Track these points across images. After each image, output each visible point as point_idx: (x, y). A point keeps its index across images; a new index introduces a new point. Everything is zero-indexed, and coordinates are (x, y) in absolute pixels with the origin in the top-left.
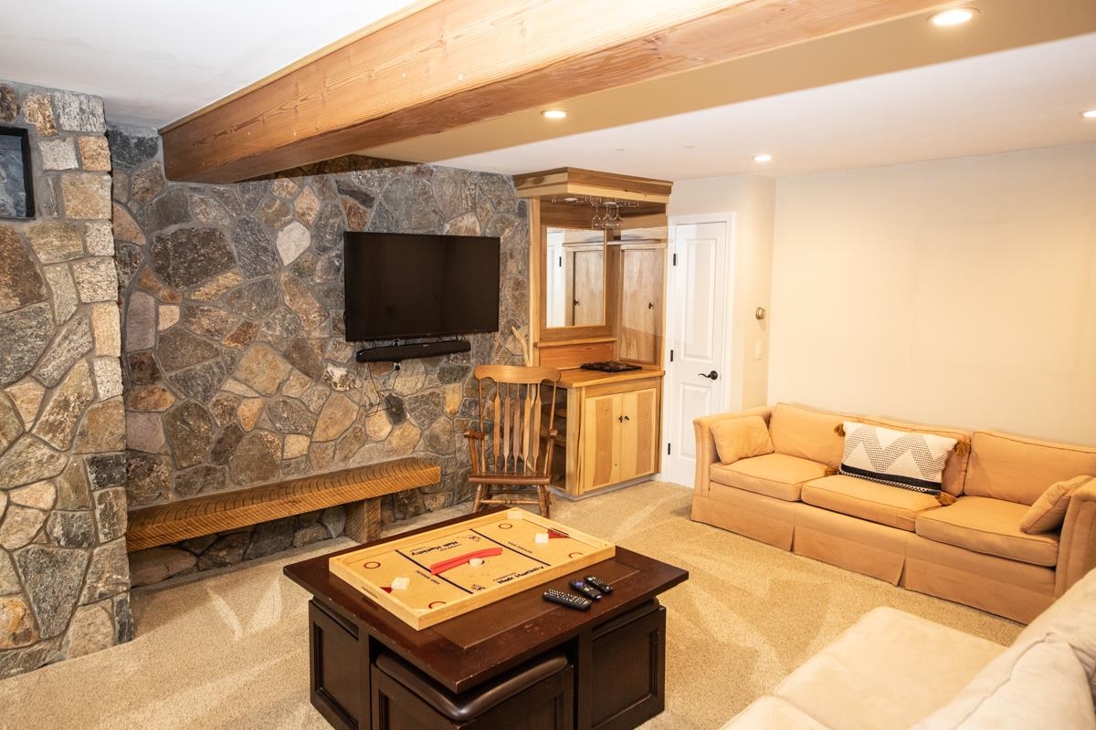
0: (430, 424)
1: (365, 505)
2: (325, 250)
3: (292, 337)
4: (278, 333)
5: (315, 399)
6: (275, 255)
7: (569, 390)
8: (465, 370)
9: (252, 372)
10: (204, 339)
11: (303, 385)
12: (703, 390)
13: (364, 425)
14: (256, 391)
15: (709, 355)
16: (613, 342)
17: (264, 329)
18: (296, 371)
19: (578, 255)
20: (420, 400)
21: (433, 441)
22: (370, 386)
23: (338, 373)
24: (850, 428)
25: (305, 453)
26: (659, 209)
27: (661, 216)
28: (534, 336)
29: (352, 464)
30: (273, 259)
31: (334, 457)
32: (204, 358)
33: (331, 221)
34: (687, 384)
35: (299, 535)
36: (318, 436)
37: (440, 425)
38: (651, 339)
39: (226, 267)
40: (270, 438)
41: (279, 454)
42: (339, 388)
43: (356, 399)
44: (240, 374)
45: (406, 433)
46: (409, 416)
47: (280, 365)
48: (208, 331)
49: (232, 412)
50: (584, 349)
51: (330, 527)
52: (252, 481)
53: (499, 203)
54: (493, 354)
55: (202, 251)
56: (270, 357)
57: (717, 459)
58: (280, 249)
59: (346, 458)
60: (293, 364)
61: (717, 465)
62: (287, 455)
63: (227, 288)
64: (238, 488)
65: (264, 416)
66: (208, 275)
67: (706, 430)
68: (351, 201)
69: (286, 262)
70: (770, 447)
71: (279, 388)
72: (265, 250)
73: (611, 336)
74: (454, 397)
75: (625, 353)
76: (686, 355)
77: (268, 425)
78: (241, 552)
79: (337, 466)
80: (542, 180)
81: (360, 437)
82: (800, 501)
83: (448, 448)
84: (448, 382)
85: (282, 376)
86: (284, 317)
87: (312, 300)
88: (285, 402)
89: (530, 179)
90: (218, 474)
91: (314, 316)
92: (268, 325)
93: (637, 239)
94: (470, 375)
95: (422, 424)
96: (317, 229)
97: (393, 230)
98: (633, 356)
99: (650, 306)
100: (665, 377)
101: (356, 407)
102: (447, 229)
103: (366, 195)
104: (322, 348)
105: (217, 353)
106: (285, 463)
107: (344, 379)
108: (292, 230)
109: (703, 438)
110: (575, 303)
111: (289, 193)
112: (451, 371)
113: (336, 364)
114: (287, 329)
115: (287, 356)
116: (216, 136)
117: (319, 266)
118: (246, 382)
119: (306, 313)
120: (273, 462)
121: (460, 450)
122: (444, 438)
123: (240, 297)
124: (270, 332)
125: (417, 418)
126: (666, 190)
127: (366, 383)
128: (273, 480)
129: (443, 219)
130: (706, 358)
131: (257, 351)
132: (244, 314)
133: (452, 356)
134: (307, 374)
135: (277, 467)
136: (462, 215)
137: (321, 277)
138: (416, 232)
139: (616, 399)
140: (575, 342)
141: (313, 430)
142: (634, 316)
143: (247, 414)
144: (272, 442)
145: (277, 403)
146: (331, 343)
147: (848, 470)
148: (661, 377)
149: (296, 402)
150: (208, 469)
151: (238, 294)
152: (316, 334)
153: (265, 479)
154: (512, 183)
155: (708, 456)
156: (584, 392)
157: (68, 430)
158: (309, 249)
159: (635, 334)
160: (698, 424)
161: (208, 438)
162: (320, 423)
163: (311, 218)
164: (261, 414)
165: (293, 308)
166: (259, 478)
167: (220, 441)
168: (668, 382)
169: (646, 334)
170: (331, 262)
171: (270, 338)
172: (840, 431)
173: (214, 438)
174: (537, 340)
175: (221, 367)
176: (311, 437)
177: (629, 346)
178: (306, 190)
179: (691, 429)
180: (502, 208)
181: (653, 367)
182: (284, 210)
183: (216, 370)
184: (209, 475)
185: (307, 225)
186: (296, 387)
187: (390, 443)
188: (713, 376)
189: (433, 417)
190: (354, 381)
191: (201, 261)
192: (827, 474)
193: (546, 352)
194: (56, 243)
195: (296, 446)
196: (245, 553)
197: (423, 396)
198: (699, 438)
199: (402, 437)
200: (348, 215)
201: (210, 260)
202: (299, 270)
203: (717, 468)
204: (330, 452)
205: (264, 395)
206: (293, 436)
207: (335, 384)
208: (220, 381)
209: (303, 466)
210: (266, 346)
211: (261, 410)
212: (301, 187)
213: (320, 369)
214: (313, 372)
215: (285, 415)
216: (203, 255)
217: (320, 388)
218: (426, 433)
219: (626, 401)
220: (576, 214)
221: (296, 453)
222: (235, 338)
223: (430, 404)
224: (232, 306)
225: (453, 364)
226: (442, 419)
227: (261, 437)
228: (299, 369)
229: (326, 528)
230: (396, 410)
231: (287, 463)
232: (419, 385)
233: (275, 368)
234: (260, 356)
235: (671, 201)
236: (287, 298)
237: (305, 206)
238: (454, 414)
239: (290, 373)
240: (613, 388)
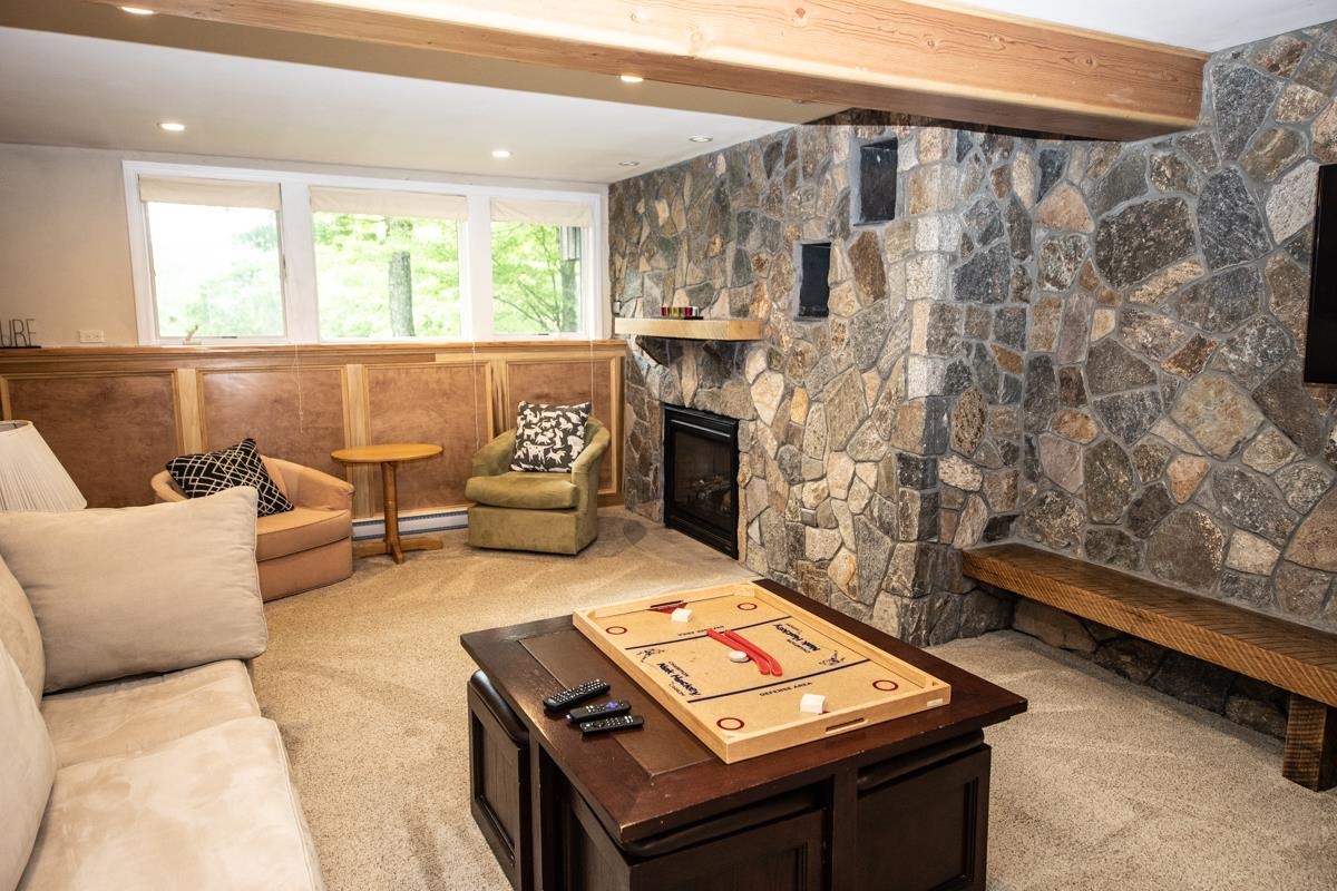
3: (1269, 370)
4: (1246, 359)
5: (1299, 484)
6: (1259, 225)
9: (1195, 415)
10: (1139, 357)
11: (1280, 456)
14: (1201, 448)
17: (1224, 350)
18: (1271, 429)
25: (1267, 572)
30: (1256, 233)
31: (1324, 603)
32: (1134, 383)
35: (1235, 703)
36: (1297, 552)
39: (1181, 253)
40: (1210, 524)
41: (1219, 555)
44: (1180, 417)
47: (1244, 413)
48: (1144, 346)
49: (1158, 467)
52: (1173, 577)
55: (1152, 234)
56: (1228, 396)
58: (1271, 215)
60: (1265, 413)
62: (1234, 562)
63: (1177, 284)
64: (1154, 580)
65: (1207, 486)
66: (1154, 266)
69: (1278, 239)
71: (1236, 450)
72: (1245, 219)
77: (1211, 504)
78: (1149, 673)
85: (1244, 432)
86: (1262, 332)
88: (1242, 475)
90: (1132, 548)
92: (1231, 344)
105: (1153, 380)
106: (1229, 573)
108: (1297, 178)
114: (1264, 355)
115: (1257, 399)
118: (1186, 428)
120: (1208, 564)
123: (1194, 299)
124: (1233, 356)
128: (1206, 592)
131: (1208, 384)
132: (1197, 324)
134: (1292, 437)
135: (1214, 574)
141: (1288, 538)
143: (1182, 477)
144: (1211, 532)
145: (1229, 473)
149: (1263, 480)
150: (1122, 536)
151: (1194, 293)
153: (1193, 584)
157: (889, 421)
161: (1128, 496)
162: (1304, 532)
164: (1202, 483)
165: (1283, 318)
166: (1183, 578)
167: (1138, 503)
171: (1232, 366)
173: (1134, 496)
175: (1156, 400)
176: (1284, 548)
182: (1290, 144)
183: (1148, 403)
184: (1122, 544)
186: (1268, 455)
191: (1148, 248)
195: (1251, 553)
196: (1153, 675)
201: (1160, 244)
204: (1317, 591)
205: (1211, 455)
206: (1248, 536)
208: (1152, 419)
209: (1258, 593)
210: (1225, 378)
211: (1203, 477)
213: (1317, 432)
215: (1238, 496)
216: (1153, 239)
217: (1314, 467)
221: (1249, 566)
222: (1179, 361)
224: (1180, 311)
227: (1196, 519)
228: (1278, 426)
231: (1233, 578)
233: (1235, 415)
234: (1212, 393)
236: (1273, 299)
237: (1333, 128)
239: (1260, 428)
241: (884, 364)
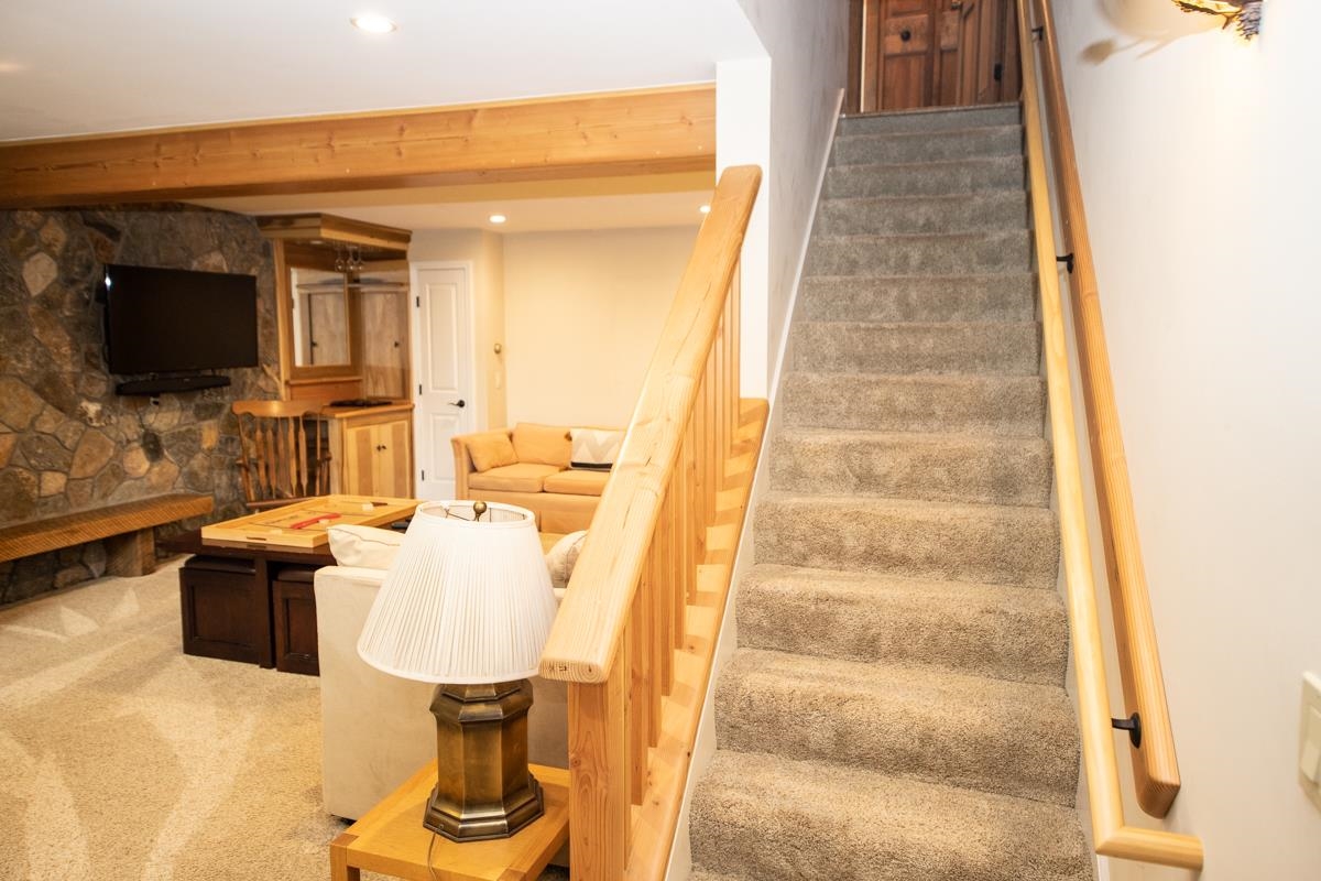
0: (188, 461)
1: (139, 537)
2: (73, 282)
3: (43, 371)
4: (28, 367)
5: (70, 434)
6: (22, 285)
7: (330, 422)
8: (220, 407)
9: (4, 406)
11: (57, 421)
12: (452, 418)
13: (121, 462)
14: (9, 427)
15: (456, 385)
16: (359, 381)
17: (14, 362)
18: (49, 407)
19: (314, 297)
20: (178, 437)
21: (192, 477)
22: (127, 425)
23: (93, 408)
24: (575, 434)
25: (62, 490)
26: (400, 256)
27: (402, 262)
28: (284, 374)
29: (111, 502)
30: (21, 289)
31: (92, 495)
33: (79, 253)
34: (439, 414)
35: (60, 576)
36: (75, 473)
37: (198, 462)
38: (398, 374)
40: (26, 474)
41: (36, 492)
42: (95, 424)
43: (112, 435)
45: (165, 470)
46: (166, 453)
47: (32, 399)
50: (332, 387)
51: (92, 567)
52: (9, 519)
53: (244, 242)
54: (246, 391)
56: (21, 391)
57: (474, 469)
58: (27, 280)
59: (105, 496)
60: (46, 399)
61: (475, 474)
62: (44, 492)
65: (18, 452)
67: (463, 446)
68: (98, 234)
69: (35, 292)
70: (514, 459)
71: (32, 424)
72: (11, 279)
73: (356, 374)
74: (210, 434)
75: (370, 390)
76: (434, 388)
77: (22, 462)
79: (97, 504)
80: (292, 223)
81: (119, 474)
82: (544, 491)
83: (207, 484)
84: (204, 419)
85: (35, 411)
86: (34, 350)
87: (62, 332)
88: (39, 438)
89: (278, 221)
91: (65, 350)
92: (18, 359)
93: (378, 282)
94: (226, 411)
95: (180, 461)
96: (64, 261)
97: (141, 264)
98: (381, 393)
99: (396, 345)
100: (416, 411)
101: (113, 444)
102: (195, 266)
103: (113, 228)
104: (75, 382)
106: (43, 501)
107: (100, 415)
108: (38, 260)
109: (461, 454)
110: (313, 344)
111: (35, 224)
112: (206, 408)
113: (91, 400)
114: (38, 363)
115: (38, 390)
117: (68, 298)
119: (57, 346)
120: (29, 501)
121: (219, 486)
122: (203, 474)
124: (20, 365)
125: (173, 454)
126: (405, 237)
127: (122, 419)
128: (29, 520)
129: (191, 256)
130: (453, 389)
131: (8, 385)
133: (207, 392)
134: (61, 410)
135: (34, 505)
136: (209, 252)
137: (69, 310)
138: (164, 267)
139: (374, 430)
140: (325, 380)
141: (70, 466)
142: (379, 354)
143: (1, 450)
144: (28, 479)
145: (31, 439)
146: (84, 377)
147: (575, 465)
148: (411, 410)
149: (50, 437)
152: (68, 368)
153: (22, 517)
154: (255, 224)
155: (466, 468)
156: (345, 423)
158: (56, 281)
159: (382, 372)
160: (456, 442)
162: (77, 460)
163: (58, 249)
164: (14, 450)
165: (43, 341)
166: (15, 517)
168: (418, 415)
169: (393, 368)
170: (80, 294)
171: (20, 372)
172: (569, 437)
174: (288, 377)
176: (66, 473)
177: (376, 383)
178: (51, 221)
179: (450, 448)
180: (247, 248)
181: (404, 401)
182: (30, 239)
185: (53, 255)
186: (50, 422)
187: (149, 479)
188: (461, 404)
189: (191, 454)
190: (109, 417)
192: (561, 471)
193: (296, 390)
195: (53, 483)
197: (179, 432)
198: (457, 453)
199: (161, 474)
200: (96, 248)
202: (48, 302)
203: (474, 477)
204: (88, 490)
205: (17, 431)
206: (49, 473)
207: (91, 419)
209: (60, 504)
210: (17, 380)
211: (14, 446)
212: (47, 217)
213: (75, 404)
214: (67, 408)
215: (40, 451)
217: (75, 423)
218: (185, 470)
219: (382, 432)
220: (322, 257)
221: (54, 491)
223: (187, 442)
225: (208, 400)
226: (200, 456)
227: (15, 475)
228: (53, 405)
229: (87, 568)
230: (153, 446)
231: (44, 501)
232: (176, 422)
233: (27, 402)
234: (10, 390)
235: (412, 249)
236: (36, 330)
237: (51, 237)
238: (210, 450)
239: (43, 409)
240: (372, 419)
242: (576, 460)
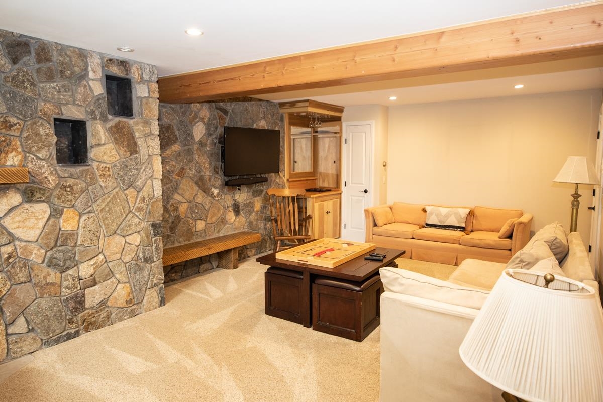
0: (249, 216)
1: (233, 251)
2: (210, 135)
3: (199, 175)
4: (194, 173)
5: (207, 203)
6: (193, 137)
7: (308, 199)
8: (262, 191)
9: (184, 191)
10: (167, 175)
11: (203, 197)
12: (361, 198)
13: (225, 216)
14: (186, 200)
15: (364, 183)
16: (315, 179)
17: (189, 171)
18: (200, 191)
20: (247, 205)
21: (251, 223)
22: (228, 199)
23: (216, 192)
24: (428, 209)
25: (204, 228)
26: (339, 119)
27: (339, 122)
29: (221, 234)
30: (192, 139)
31: (214, 231)
32: (167, 184)
33: (213, 121)
34: (354, 196)
35: (202, 267)
36: (209, 221)
37: (253, 217)
38: (335, 177)
39: (175, 142)
40: (191, 221)
41: (194, 229)
42: (216, 199)
43: (222, 204)
44: (180, 192)
45: (240, 220)
46: (241, 212)
47: (195, 187)
48: (169, 171)
49: (176, 209)
50: (305, 182)
51: (213, 263)
52: (185, 241)
53: (274, 115)
54: (272, 184)
55: (166, 134)
56: (191, 184)
57: (375, 225)
58: (194, 134)
59: (218, 231)
60: (199, 187)
61: (375, 227)
62: (197, 229)
63: (175, 151)
64: (180, 245)
65: (189, 211)
66: (168, 145)
67: (370, 213)
68: (220, 113)
69: (197, 139)
70: (393, 221)
71: (194, 199)
72: (189, 134)
73: (314, 176)
74: (258, 204)
75: (320, 184)
76: (352, 183)
77: (190, 216)
78: (180, 275)
79: (215, 235)
80: (295, 105)
81: (223, 221)
82: (413, 238)
83: (256, 227)
84: (256, 197)
85: (195, 193)
86: (196, 165)
87: (206, 158)
88: (196, 205)
89: (288, 104)
90: (172, 238)
91: (207, 165)
92: (190, 169)
93: (327, 132)
94: (264, 193)
95: (246, 216)
96: (208, 126)
97: (235, 126)
98: (326, 185)
99: (334, 162)
100: (343, 194)
101: (222, 207)
102: (255, 126)
103: (226, 110)
104: (210, 180)
105: (171, 181)
106: (197, 233)
107: (218, 194)
108: (199, 125)
109: (369, 217)
111: (198, 109)
112: (257, 191)
113: (215, 188)
114: (197, 171)
115: (197, 183)
116: (200, 84)
117: (208, 142)
118: (182, 195)
119: (204, 164)
120: (192, 233)
121: (260, 228)
122: (255, 223)
123: (180, 156)
124: (191, 172)
125: (244, 213)
126: (341, 110)
127: (226, 196)
128: (192, 241)
129: (254, 122)
130: (362, 184)
131: (186, 181)
132: (182, 164)
133: (257, 185)
134: (204, 192)
135: (194, 235)
136: (260, 120)
137: (209, 148)
138: (244, 127)
139: (325, 203)
140: (302, 179)
141: (206, 217)
142: (326, 166)
143: (183, 210)
144: (191, 223)
145: (193, 205)
146: (213, 178)
147: (428, 225)
148: (341, 194)
149: (200, 205)
150: (168, 235)
151: (179, 155)
152: (208, 173)
153: (189, 240)
154: (278, 106)
155: (372, 224)
156: (314, 200)
157: (144, 211)
158: (204, 134)
159: (327, 175)
160: (366, 211)
161: (168, 221)
162: (209, 215)
163: (206, 120)
164: (187, 210)
165: (199, 161)
166: (187, 240)
167: (173, 222)
168: (344, 197)
169: (332, 174)
170: (213, 141)
171: (191, 175)
172: (424, 210)
173: (170, 221)
174: (288, 178)
175: (172, 188)
176: (206, 221)
177: (323, 181)
178: (204, 107)
179: (363, 212)
180: (275, 117)
181: (337, 189)
182: (196, 116)
183: (171, 189)
184: (168, 238)
185: (204, 122)
186: (200, 198)
187: (235, 224)
188: (366, 192)
189: (250, 212)
190: (221, 196)
191: (166, 139)
192: (420, 228)
193: (291, 183)
194: (142, 129)
195: (201, 225)
196: (182, 275)
197: (247, 203)
198: (367, 217)
199: (239, 222)
200: (219, 119)
201: (169, 138)
202: (202, 144)
203: (376, 229)
204: (213, 228)
205: (189, 202)
206: (199, 221)
207: (215, 197)
208: (172, 194)
209: (203, 235)
210: (189, 179)
211: (188, 208)
212: (202, 106)
213: (209, 190)
214: (206, 191)
215: (196, 211)
216: (167, 136)
217: (209, 198)
218: (248, 220)
219: (328, 205)
220: (304, 120)
221: (201, 229)
222: (178, 175)
223: (249, 205)
224: (177, 159)
225: (257, 188)
226: (254, 214)
227: (187, 221)
228: (201, 190)
229: (211, 264)
230: (237, 209)
232: (245, 198)
233: (192, 189)
234: (187, 183)
235: (344, 115)
236: (197, 156)
237: (203, 115)
238: (258, 211)
239: (198, 191)
240: (324, 198)
241: (139, 184)
242: (428, 222)
